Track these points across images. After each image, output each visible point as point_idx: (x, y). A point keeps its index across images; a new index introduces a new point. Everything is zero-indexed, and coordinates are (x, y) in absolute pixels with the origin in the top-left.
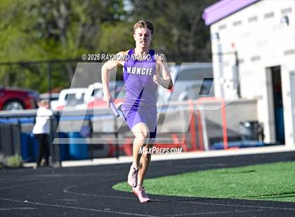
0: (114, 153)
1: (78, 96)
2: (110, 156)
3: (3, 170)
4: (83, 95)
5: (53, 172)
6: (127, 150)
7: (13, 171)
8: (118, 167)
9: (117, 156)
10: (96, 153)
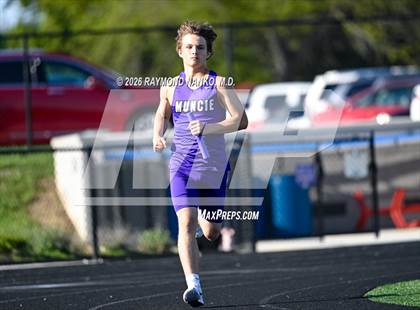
0: (369, 222)
1: (293, 100)
2: (359, 229)
3: (129, 261)
4: (303, 97)
5: (238, 265)
6: (396, 216)
7: (150, 262)
8: (377, 254)
9: (376, 230)
10: (328, 222)
